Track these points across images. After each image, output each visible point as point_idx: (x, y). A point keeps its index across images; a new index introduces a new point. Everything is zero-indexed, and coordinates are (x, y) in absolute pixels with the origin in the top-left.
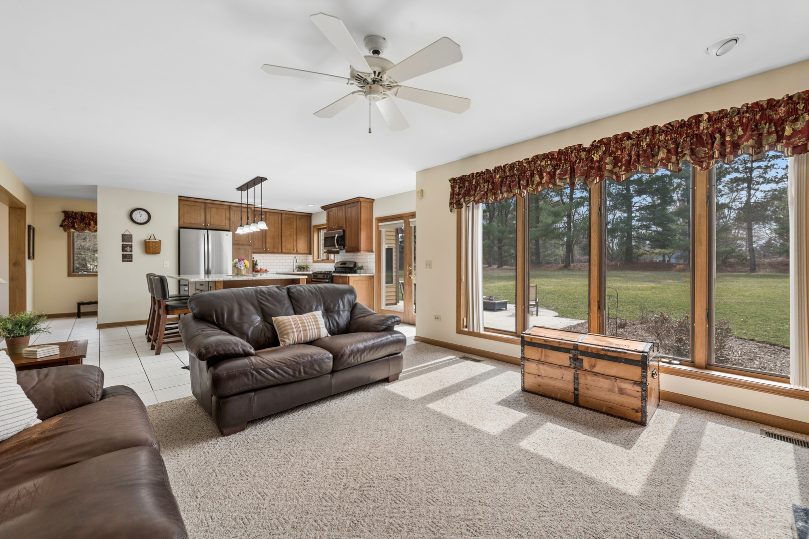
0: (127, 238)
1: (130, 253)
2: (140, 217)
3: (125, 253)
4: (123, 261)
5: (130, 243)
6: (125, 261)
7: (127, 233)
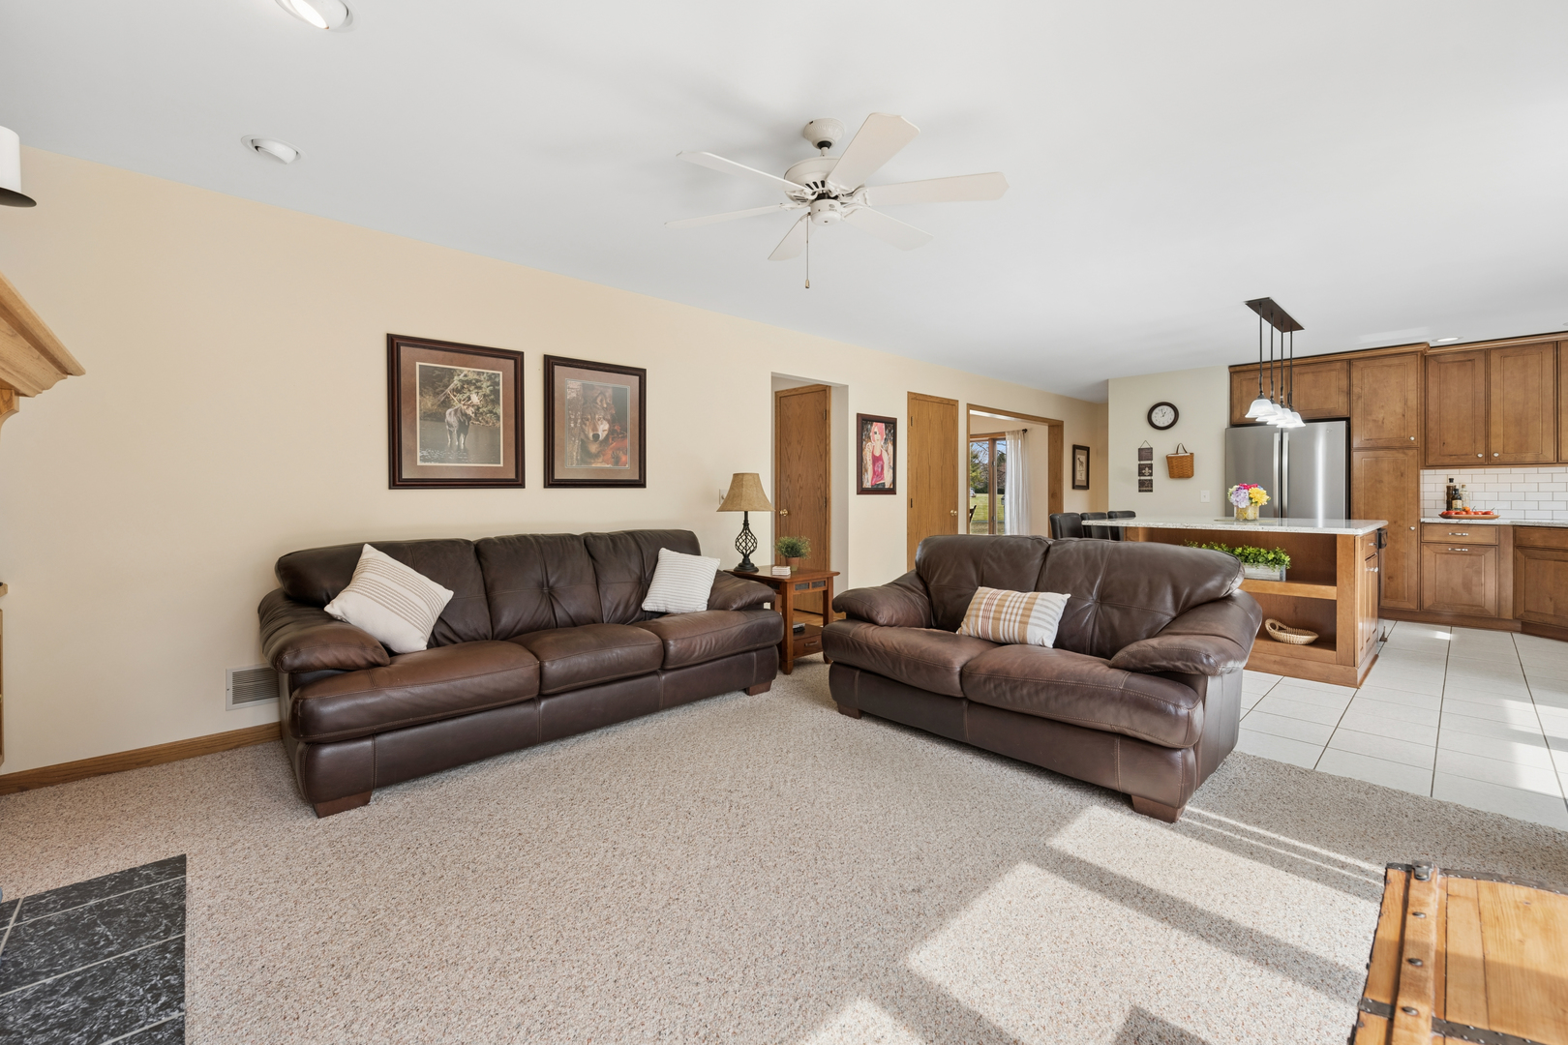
0: (1145, 454)
1: (1149, 478)
2: (1163, 417)
3: (1142, 478)
4: (1140, 491)
5: (1149, 462)
6: (1143, 491)
7: (1146, 446)
